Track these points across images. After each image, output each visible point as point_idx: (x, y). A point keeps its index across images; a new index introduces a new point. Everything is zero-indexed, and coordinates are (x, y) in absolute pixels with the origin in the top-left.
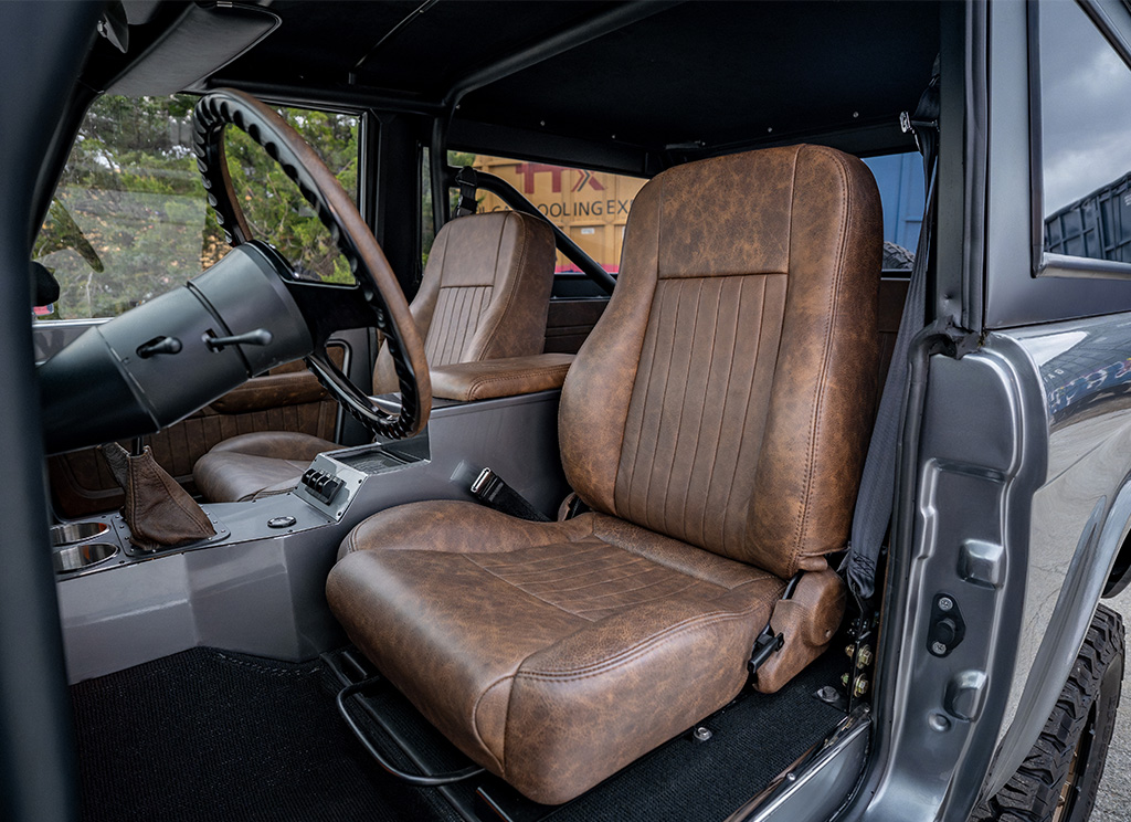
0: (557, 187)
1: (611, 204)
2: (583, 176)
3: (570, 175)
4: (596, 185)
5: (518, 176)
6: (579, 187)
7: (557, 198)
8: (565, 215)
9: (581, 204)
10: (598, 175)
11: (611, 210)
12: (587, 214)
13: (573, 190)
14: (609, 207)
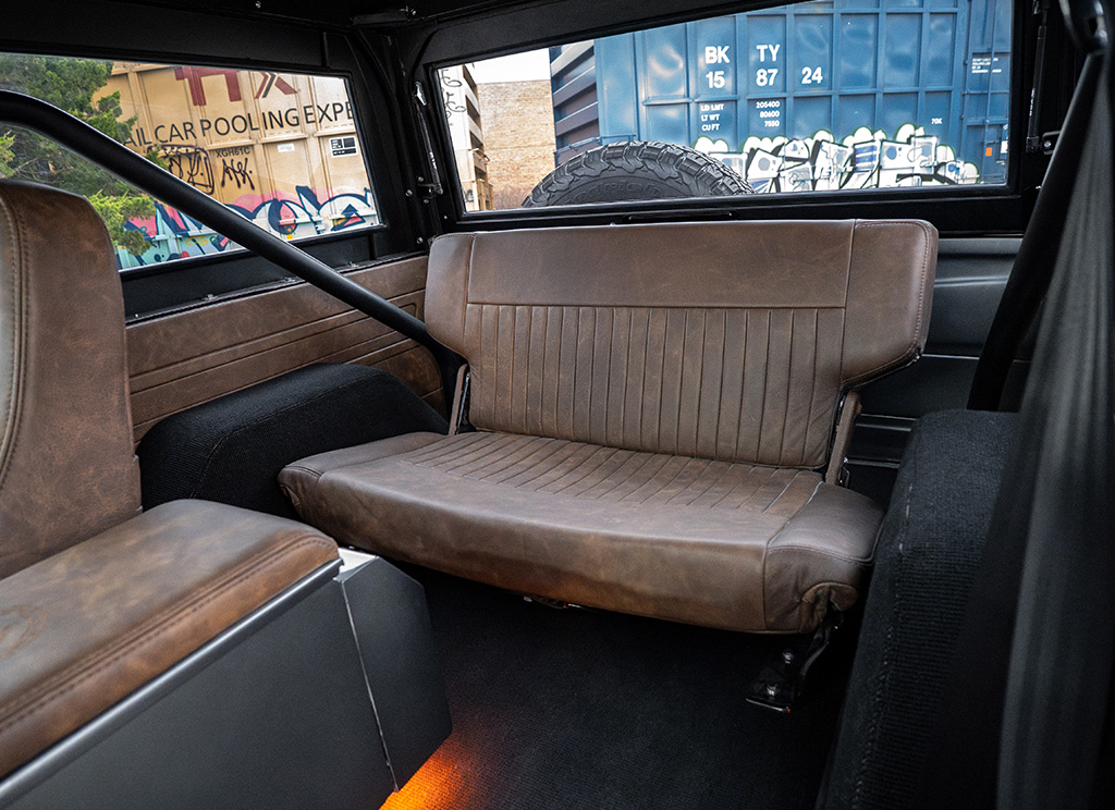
0: (235, 95)
1: (308, 111)
2: (266, 77)
3: (250, 79)
4: (287, 89)
5: (181, 82)
6: (264, 91)
7: (237, 108)
8: (253, 129)
9: (270, 113)
10: (288, 78)
11: (310, 118)
12: (282, 126)
13: (257, 97)
14: (307, 115)
